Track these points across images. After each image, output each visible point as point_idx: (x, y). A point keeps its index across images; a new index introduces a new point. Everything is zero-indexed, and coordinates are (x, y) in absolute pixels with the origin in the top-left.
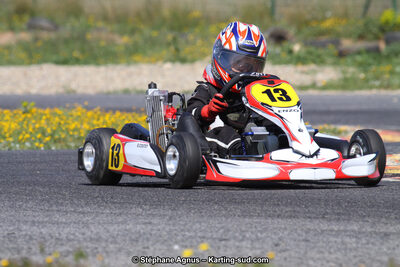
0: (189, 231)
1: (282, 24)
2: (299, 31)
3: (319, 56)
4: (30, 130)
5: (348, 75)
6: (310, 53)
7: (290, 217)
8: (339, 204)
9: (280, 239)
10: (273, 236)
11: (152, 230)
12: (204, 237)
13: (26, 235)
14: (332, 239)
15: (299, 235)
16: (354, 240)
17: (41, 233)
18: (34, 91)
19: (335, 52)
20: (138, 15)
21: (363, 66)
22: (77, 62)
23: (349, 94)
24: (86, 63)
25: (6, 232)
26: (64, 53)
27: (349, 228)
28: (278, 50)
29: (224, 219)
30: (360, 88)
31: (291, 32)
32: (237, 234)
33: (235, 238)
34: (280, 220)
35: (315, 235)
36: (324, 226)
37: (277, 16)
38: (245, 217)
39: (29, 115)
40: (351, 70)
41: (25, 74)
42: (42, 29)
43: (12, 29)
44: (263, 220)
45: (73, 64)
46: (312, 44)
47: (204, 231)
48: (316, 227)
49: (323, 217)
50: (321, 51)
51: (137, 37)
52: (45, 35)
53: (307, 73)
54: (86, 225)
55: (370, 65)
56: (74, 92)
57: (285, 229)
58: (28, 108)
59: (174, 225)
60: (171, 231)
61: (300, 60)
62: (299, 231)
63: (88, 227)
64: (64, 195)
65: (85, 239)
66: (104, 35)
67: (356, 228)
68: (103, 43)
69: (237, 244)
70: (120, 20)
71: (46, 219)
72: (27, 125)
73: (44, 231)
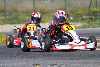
2: (72, 14)
3: (77, 20)
5: (84, 25)
6: (74, 19)
7: (64, 59)
11: (29, 64)
14: (74, 64)
16: (80, 64)
18: (4, 31)
19: (81, 19)
21: (88, 22)
23: (84, 29)
24: (18, 24)
26: (13, 21)
27: (79, 61)
29: (47, 60)
31: (70, 14)
35: (70, 64)
36: (73, 61)
37: (67, 11)
38: (53, 60)
39: (2, 37)
40: (85, 23)
41: (2, 27)
42: (7, 15)
45: (15, 24)
46: (76, 17)
48: (71, 62)
52: (8, 17)
53: (74, 24)
54: (12, 63)
57: (63, 62)
58: (2, 35)
59: (34, 62)
61: (72, 21)
62: (66, 63)
64: (7, 56)
66: (23, 17)
68: (22, 19)
70: (27, 13)
71: (2, 62)
72: (1, 39)
73: (1, 65)
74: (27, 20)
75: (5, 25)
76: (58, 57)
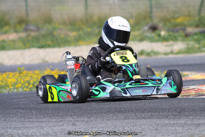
0: (95, 128)
2: (165, 25)
3: (175, 37)
4: (22, 82)
5: (190, 46)
6: (170, 35)
7: (149, 118)
8: (176, 110)
9: (143, 130)
13: (10, 134)
14: (170, 128)
15: (153, 127)
16: (181, 128)
19: (183, 34)
21: (198, 41)
22: (49, 46)
23: (190, 56)
24: (54, 46)
26: (42, 42)
27: (179, 122)
28: (153, 35)
29: (114, 121)
30: (196, 52)
31: (161, 25)
32: (120, 128)
34: (144, 120)
35: (162, 126)
36: (166, 121)
38: (126, 119)
39: (21, 75)
40: (192, 43)
41: (22, 54)
42: (31, 30)
43: (16, 31)
44: (135, 121)
45: (47, 47)
46: (172, 31)
47: (104, 127)
48: (162, 123)
49: (167, 117)
50: (176, 34)
51: (81, 32)
52: (33, 34)
53: (168, 46)
55: (201, 40)
57: (146, 124)
58: (21, 71)
59: (88, 125)
61: (165, 39)
62: (153, 125)
63: (43, 129)
65: (41, 135)
66: (63, 32)
67: (183, 122)
68: (63, 36)
70: (72, 24)
71: (22, 126)
72: (21, 80)
73: (19, 132)
74: (72, 38)
75: (26, 50)
76: (137, 114)
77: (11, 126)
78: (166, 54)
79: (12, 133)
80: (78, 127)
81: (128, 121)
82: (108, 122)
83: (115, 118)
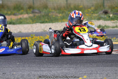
0: (81, 72)
1: (107, 9)
2: (112, 10)
6: (115, 17)
7: (111, 66)
9: (108, 73)
10: (106, 72)
12: (85, 73)
13: (33, 75)
15: (113, 72)
17: (38, 74)
18: (34, 31)
20: (64, 7)
24: (49, 22)
25: (27, 74)
26: (43, 20)
28: (106, 16)
29: (91, 68)
31: (109, 11)
32: (95, 72)
33: (95, 73)
34: (108, 67)
37: (105, 6)
39: (33, 39)
41: (32, 26)
42: (36, 13)
43: (27, 13)
44: (103, 68)
45: (46, 23)
46: (116, 14)
47: (85, 71)
51: (64, 14)
52: (37, 15)
53: (114, 23)
54: (51, 71)
56: (46, 31)
57: (109, 70)
58: (33, 36)
59: (76, 70)
60: (75, 72)
61: (112, 19)
62: (114, 71)
64: (44, 62)
66: (54, 14)
68: (54, 16)
69: (95, 75)
70: (59, 9)
71: (39, 70)
72: (33, 41)
73: (38, 73)
74: (60, 17)
75: (34, 24)
76: (103, 64)
77: (33, 70)
78: (113, 27)
79: (34, 74)
80: (71, 71)
81: (99, 68)
82: (87, 69)
83: (91, 66)
